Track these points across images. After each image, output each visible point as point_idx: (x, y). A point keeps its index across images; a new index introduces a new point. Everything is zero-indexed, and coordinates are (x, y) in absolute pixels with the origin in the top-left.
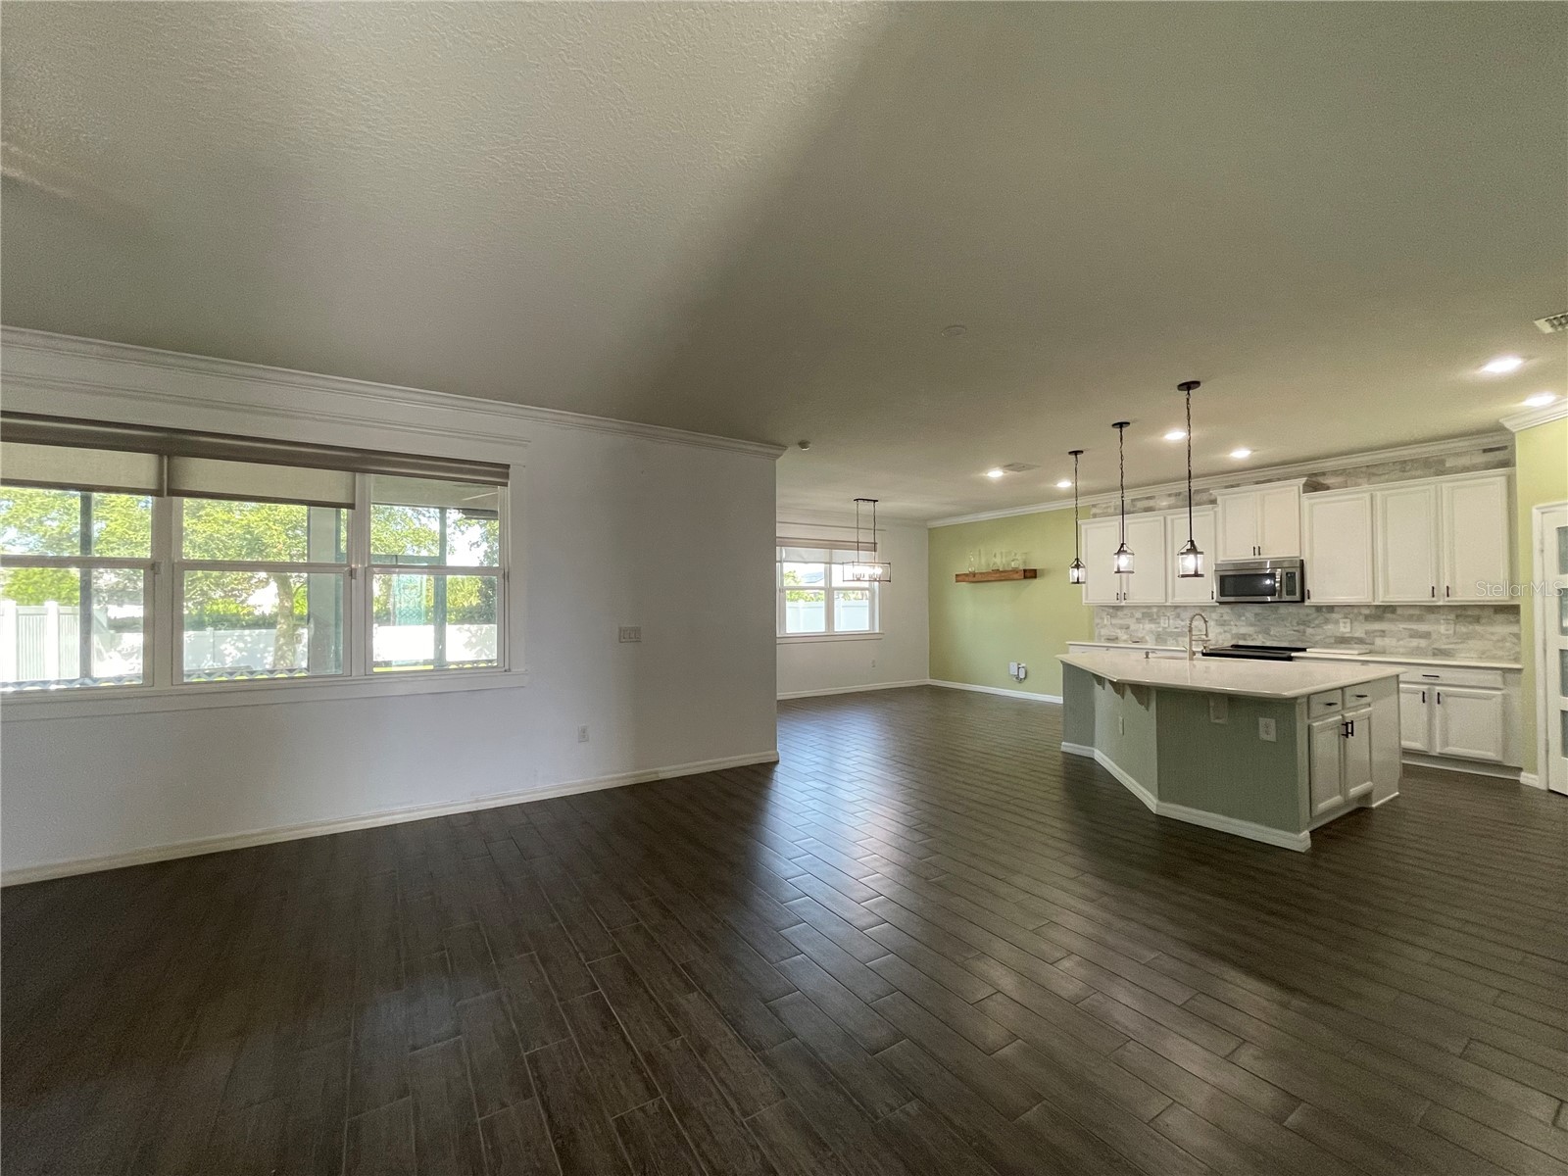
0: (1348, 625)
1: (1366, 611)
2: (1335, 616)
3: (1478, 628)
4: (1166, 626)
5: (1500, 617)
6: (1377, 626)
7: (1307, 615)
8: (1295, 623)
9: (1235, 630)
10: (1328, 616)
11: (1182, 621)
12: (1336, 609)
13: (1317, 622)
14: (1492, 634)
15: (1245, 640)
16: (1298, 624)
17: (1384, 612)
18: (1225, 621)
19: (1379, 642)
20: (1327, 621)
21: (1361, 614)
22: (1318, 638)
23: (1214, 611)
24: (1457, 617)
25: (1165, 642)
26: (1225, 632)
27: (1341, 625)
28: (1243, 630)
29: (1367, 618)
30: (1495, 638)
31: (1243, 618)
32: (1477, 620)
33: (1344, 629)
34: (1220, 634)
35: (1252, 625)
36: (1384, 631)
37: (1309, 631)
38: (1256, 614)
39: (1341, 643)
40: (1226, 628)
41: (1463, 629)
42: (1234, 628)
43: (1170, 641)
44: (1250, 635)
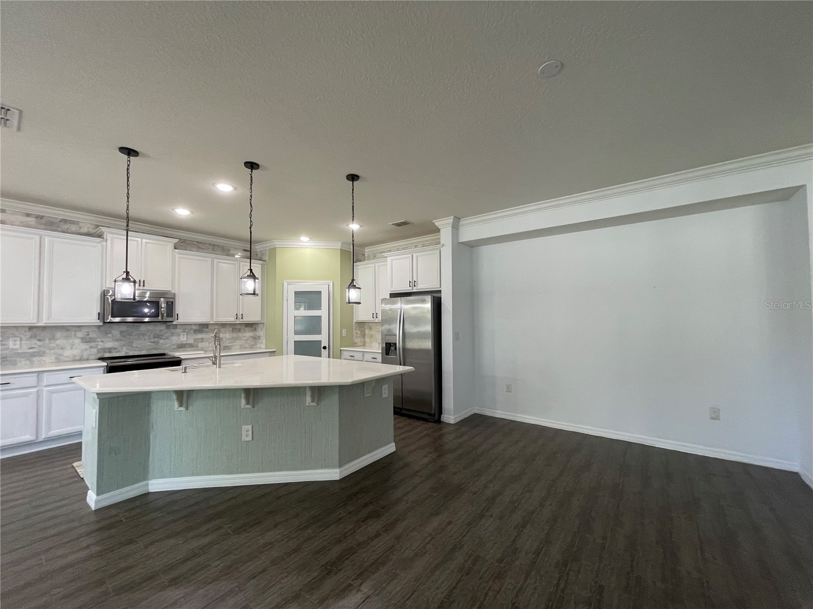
0: (185, 336)
1: (195, 328)
2: (178, 331)
3: (240, 334)
4: (18, 346)
5: (247, 329)
6: (200, 336)
7: (161, 330)
8: (152, 336)
9: (101, 345)
10: (173, 331)
11: (39, 340)
12: (178, 326)
13: (166, 335)
14: (244, 337)
15: (110, 352)
16: (154, 337)
17: (203, 328)
18: (91, 338)
19: (200, 345)
20: (173, 334)
21: (192, 329)
22: (167, 346)
23: (80, 331)
24: (233, 329)
25: (14, 364)
26: (91, 347)
27: (182, 336)
28: (109, 345)
29: (196, 331)
30: (245, 338)
31: (110, 335)
32: (240, 330)
33: (183, 338)
34: (86, 349)
35: (117, 340)
36: (202, 339)
37: (161, 341)
38: (121, 332)
39: (181, 348)
40: (92, 344)
41: (235, 335)
42: (101, 343)
43: (24, 362)
44: (115, 349)
